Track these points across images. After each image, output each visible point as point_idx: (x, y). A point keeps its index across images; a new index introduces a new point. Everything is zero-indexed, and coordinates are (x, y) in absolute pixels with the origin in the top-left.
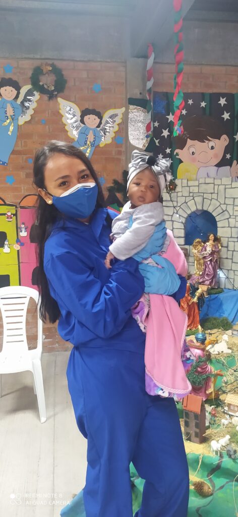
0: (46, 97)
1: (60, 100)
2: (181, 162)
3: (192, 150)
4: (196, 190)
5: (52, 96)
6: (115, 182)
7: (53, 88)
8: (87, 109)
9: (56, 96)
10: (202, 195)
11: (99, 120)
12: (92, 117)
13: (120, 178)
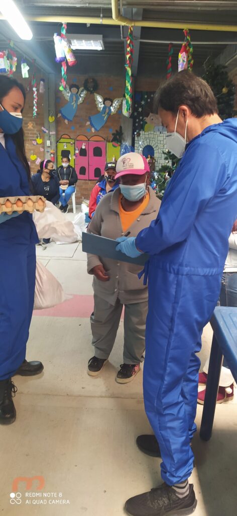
0: (89, 93)
1: (95, 94)
2: (146, 123)
3: (152, 118)
4: (147, 136)
5: (92, 93)
6: (117, 131)
7: (92, 89)
8: (106, 98)
9: (94, 93)
10: (149, 138)
11: (111, 103)
12: (108, 101)
13: (118, 130)
